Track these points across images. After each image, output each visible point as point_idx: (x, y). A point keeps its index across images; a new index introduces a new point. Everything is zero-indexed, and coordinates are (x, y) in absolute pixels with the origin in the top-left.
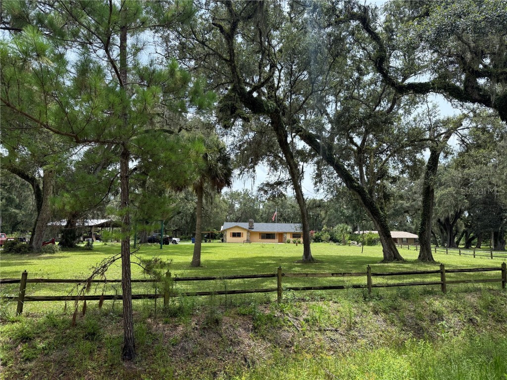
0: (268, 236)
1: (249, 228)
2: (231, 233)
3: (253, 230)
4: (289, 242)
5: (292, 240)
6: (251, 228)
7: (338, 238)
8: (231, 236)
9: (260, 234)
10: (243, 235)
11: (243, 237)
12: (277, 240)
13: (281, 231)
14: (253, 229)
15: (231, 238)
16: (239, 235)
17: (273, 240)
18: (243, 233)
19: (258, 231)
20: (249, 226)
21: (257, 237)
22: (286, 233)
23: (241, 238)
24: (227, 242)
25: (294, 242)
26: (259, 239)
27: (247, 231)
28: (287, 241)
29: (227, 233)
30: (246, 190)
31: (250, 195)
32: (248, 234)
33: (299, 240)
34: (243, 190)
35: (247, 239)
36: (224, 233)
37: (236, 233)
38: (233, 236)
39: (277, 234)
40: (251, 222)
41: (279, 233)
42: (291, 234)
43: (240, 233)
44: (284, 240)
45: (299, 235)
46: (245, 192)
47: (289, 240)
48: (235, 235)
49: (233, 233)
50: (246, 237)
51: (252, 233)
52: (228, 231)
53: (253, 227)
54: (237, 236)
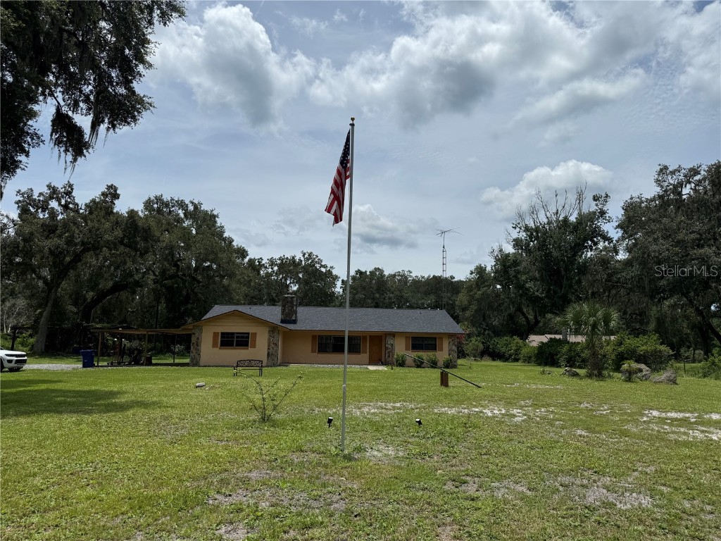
0: (338, 343)
1: (282, 321)
2: (215, 334)
3: (291, 327)
4: (402, 364)
5: (411, 355)
6: (289, 318)
7: (503, 350)
8: (215, 345)
9: (314, 337)
10: (254, 341)
11: (254, 346)
12: (365, 356)
13: (375, 328)
14: (294, 322)
15: (217, 350)
16: (242, 341)
17: (354, 356)
18: (256, 334)
19: (309, 328)
20: (283, 313)
21: (306, 347)
22: (393, 335)
23: (250, 350)
24: (202, 363)
25: (419, 364)
26: (313, 351)
27: (273, 329)
28: (397, 361)
29: (203, 334)
30: (309, 255)
31: (318, 266)
32: (273, 337)
33: (434, 355)
34: (304, 255)
35: (268, 354)
36: (194, 334)
37: (233, 334)
38: (221, 345)
39: (365, 338)
40: (288, 302)
41: (370, 336)
42: (406, 338)
43: (248, 333)
44: (387, 355)
45: (430, 342)
46: (308, 259)
47: (403, 357)
48: (228, 341)
49: (222, 334)
50: (266, 347)
51: (289, 336)
52: (205, 329)
53: (294, 318)
54: (237, 345)
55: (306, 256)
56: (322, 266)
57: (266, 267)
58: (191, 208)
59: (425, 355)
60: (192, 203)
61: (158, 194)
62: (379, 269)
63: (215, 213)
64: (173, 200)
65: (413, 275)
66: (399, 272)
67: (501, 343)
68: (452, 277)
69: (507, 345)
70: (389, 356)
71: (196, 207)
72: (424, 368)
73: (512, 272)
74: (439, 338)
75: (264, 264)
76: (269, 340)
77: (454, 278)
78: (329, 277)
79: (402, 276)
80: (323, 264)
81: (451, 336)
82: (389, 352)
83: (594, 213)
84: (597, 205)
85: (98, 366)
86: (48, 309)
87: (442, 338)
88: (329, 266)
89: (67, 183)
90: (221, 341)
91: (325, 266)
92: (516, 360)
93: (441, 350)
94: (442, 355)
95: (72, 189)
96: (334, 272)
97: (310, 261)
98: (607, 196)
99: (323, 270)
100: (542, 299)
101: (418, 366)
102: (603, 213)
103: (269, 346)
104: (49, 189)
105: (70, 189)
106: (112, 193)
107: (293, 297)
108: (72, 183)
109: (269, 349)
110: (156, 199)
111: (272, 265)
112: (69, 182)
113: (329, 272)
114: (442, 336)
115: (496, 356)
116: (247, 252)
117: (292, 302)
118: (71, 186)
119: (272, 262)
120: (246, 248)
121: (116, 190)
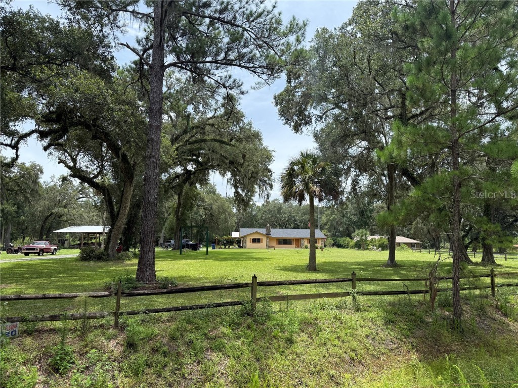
0: (285, 242)
1: (267, 234)
3: (270, 236)
6: (269, 233)
8: (250, 242)
9: (277, 240)
12: (293, 246)
16: (258, 241)
17: (290, 246)
19: (275, 236)
21: (274, 243)
22: (303, 239)
23: (261, 243)
26: (277, 244)
28: (305, 246)
29: (247, 239)
32: (267, 239)
36: (244, 239)
37: (256, 239)
40: (268, 228)
41: (295, 239)
42: (307, 239)
44: (301, 245)
48: (254, 241)
49: (252, 239)
50: (266, 243)
51: (271, 239)
52: (247, 237)
67: (341, 240)
81: (322, 239)
87: (319, 240)
92: (347, 248)
115: (339, 246)
117: (270, 228)
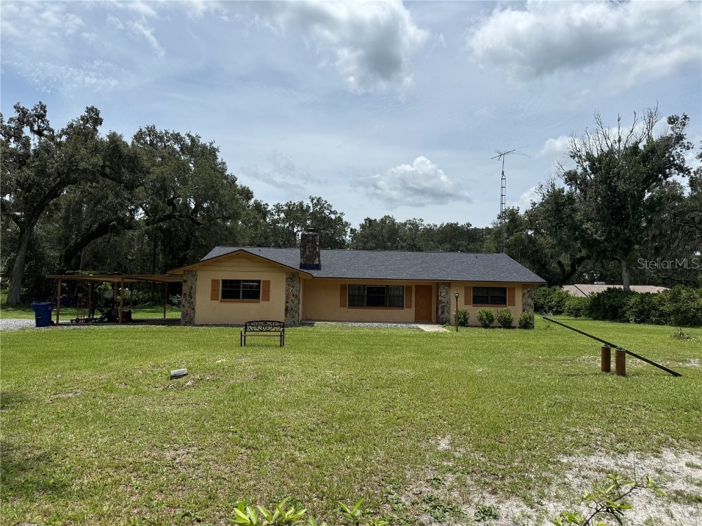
0: (376, 296)
1: (302, 266)
2: (215, 282)
3: (315, 273)
4: (462, 322)
5: (475, 312)
6: (310, 263)
8: (214, 297)
9: (343, 287)
10: (268, 291)
11: (267, 298)
12: (410, 312)
14: (318, 267)
15: (217, 303)
16: (251, 291)
17: (395, 313)
18: (268, 282)
19: (336, 275)
20: (302, 256)
21: (333, 300)
22: (448, 284)
23: (262, 303)
24: (197, 320)
25: (487, 323)
26: (342, 305)
27: (292, 275)
28: (457, 318)
29: (198, 282)
30: (318, 201)
31: (327, 212)
32: (293, 287)
33: (508, 311)
34: (313, 200)
35: (286, 310)
36: (185, 281)
37: (238, 281)
38: (224, 297)
39: (409, 289)
40: (308, 242)
41: (416, 286)
42: (466, 288)
43: (259, 282)
44: (440, 311)
45: (497, 294)
46: (316, 205)
47: (465, 314)
48: (232, 291)
49: (224, 281)
50: (284, 301)
51: (313, 286)
52: (200, 274)
53: (316, 262)
54: (244, 297)
55: (315, 201)
56: (331, 212)
57: (272, 214)
58: (188, 142)
59: (495, 311)
60: (189, 136)
61: (150, 125)
62: (389, 217)
63: (215, 146)
64: (168, 133)
65: (425, 223)
66: (410, 220)
68: (469, 225)
69: (545, 296)
70: (443, 312)
71: (193, 140)
72: (493, 328)
73: (567, 210)
74: (510, 288)
75: (269, 211)
76: (287, 290)
77: (471, 225)
78: (338, 224)
79: (413, 225)
80: (333, 210)
81: (525, 285)
82: (443, 307)
83: (669, 138)
84: (673, 129)
85: (58, 324)
86: (22, 252)
87: (514, 289)
88: (339, 212)
89: (38, 103)
90: (223, 291)
91: (335, 213)
92: (559, 313)
93: (513, 304)
94: (516, 311)
95: (45, 112)
96: (345, 219)
97: (319, 207)
98: (685, 118)
99: (333, 217)
100: (600, 242)
101: (486, 326)
102: (680, 138)
103: (287, 297)
104: (18, 111)
105: (42, 112)
106: (93, 117)
107: (316, 236)
108: (44, 104)
109: (287, 302)
110: (149, 131)
111: (278, 212)
112: (40, 103)
113: (340, 219)
114: (514, 285)
116: (252, 193)
117: (314, 242)
118: (43, 108)
119: (278, 209)
120: (251, 189)
121: (97, 114)
